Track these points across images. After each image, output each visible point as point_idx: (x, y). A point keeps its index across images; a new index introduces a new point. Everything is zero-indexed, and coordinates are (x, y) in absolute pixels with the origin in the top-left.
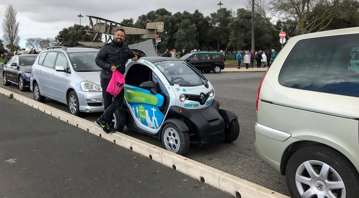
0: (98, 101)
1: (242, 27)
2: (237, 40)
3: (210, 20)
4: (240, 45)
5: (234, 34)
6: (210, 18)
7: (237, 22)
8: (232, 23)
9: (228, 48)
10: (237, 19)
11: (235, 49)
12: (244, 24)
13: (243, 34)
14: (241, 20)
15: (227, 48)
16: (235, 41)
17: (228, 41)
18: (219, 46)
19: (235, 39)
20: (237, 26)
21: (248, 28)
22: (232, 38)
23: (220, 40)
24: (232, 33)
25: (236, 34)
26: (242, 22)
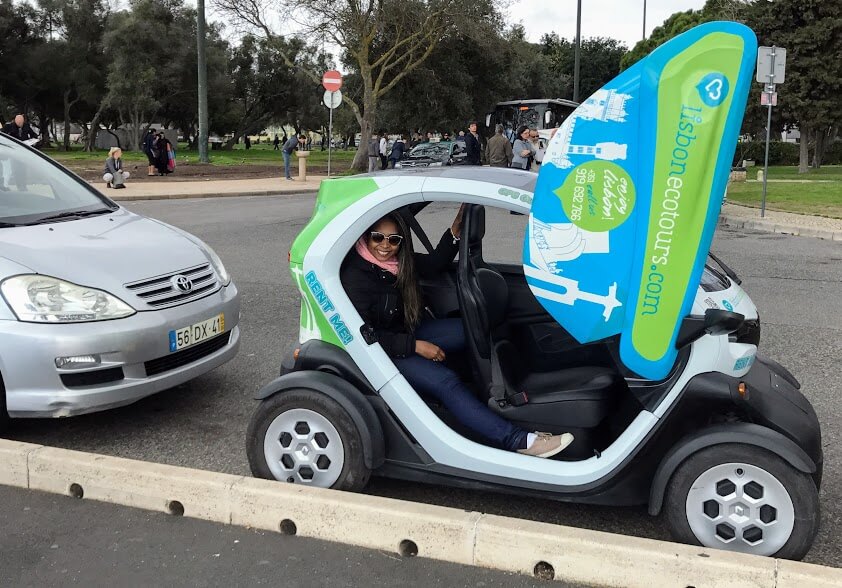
0: (106, 364)
1: (149, 46)
2: (133, 87)
3: (33, 15)
4: (144, 103)
5: (122, 69)
6: (32, 9)
7: (134, 29)
8: (113, 33)
9: (102, 113)
10: (132, 19)
11: (124, 117)
12: (157, 39)
13: (152, 71)
14: (147, 24)
15: (97, 114)
16: (128, 92)
17: (102, 90)
18: (68, 106)
19: (128, 85)
20: (135, 42)
21: (167, 50)
22: (115, 81)
23: (73, 85)
24: (118, 64)
25: (129, 70)
26: (149, 31)
